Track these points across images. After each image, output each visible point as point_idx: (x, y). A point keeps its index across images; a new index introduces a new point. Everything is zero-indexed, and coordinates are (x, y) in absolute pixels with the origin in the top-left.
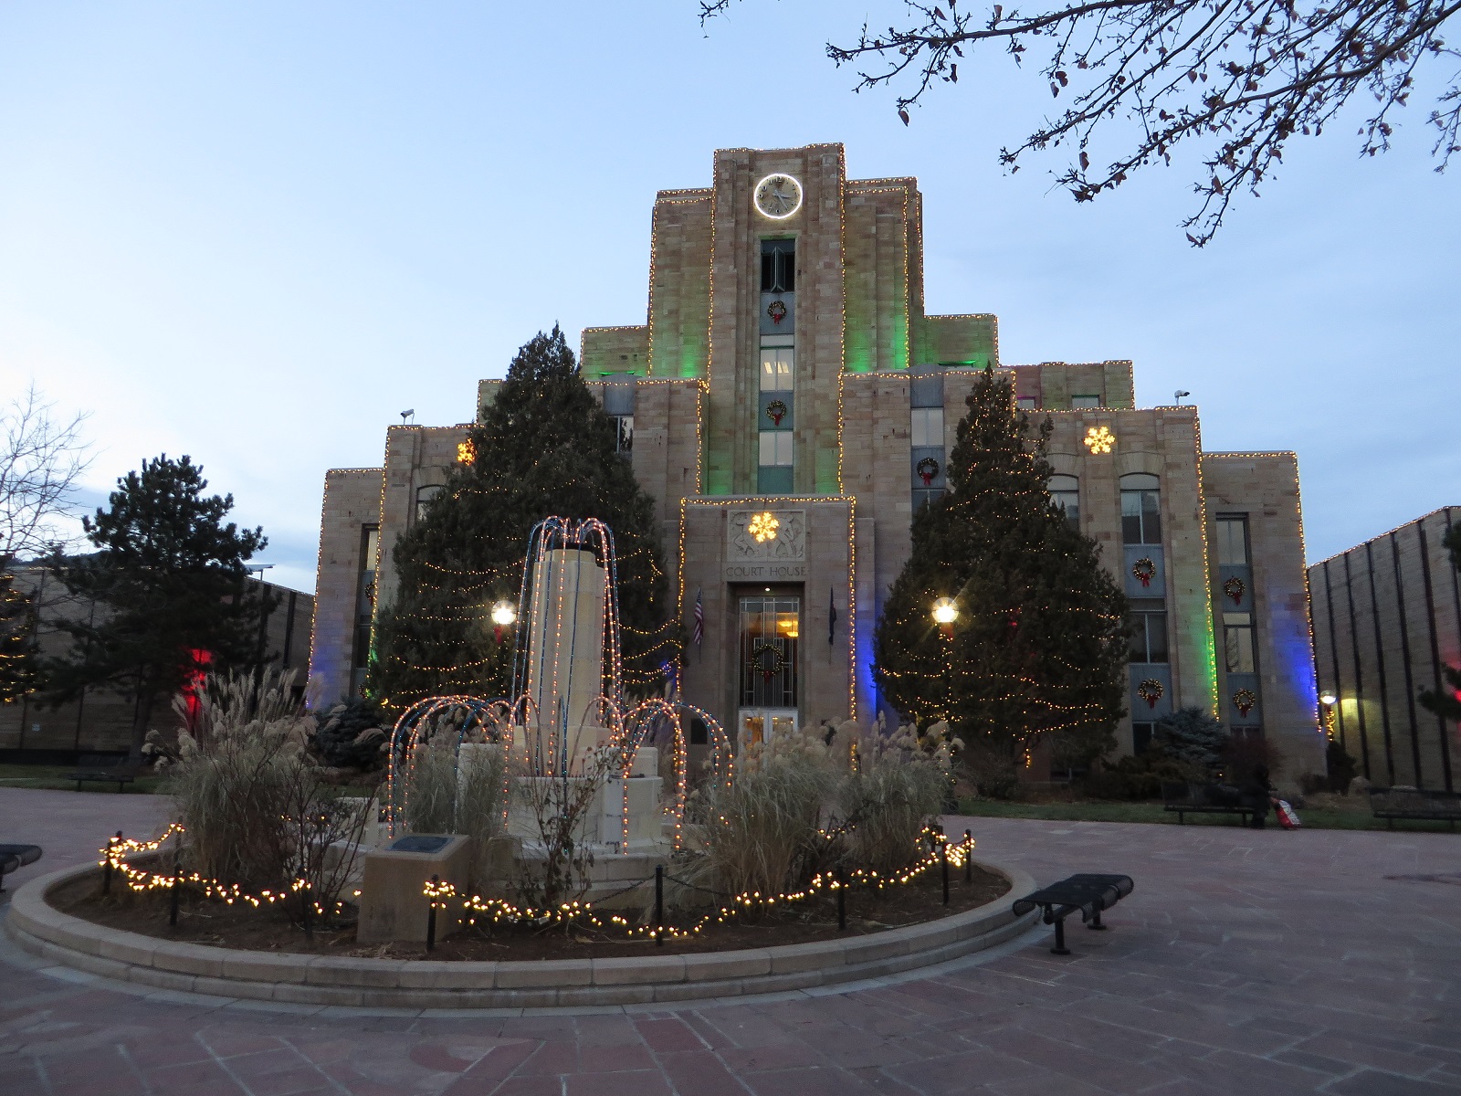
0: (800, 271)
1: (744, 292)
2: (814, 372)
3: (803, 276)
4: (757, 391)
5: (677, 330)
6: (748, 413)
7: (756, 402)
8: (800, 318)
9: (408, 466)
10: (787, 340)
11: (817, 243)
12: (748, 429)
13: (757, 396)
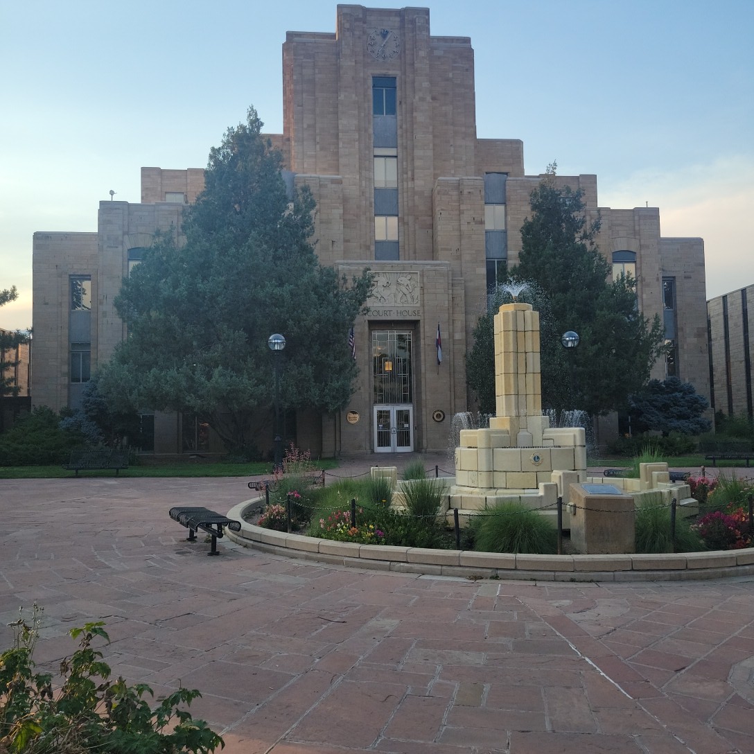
0: (401, 103)
1: (363, 114)
2: (413, 175)
3: (404, 106)
4: (373, 187)
5: (315, 140)
6: (368, 203)
7: (373, 195)
8: (402, 136)
9: (120, 233)
10: (392, 152)
11: (413, 82)
12: (368, 214)
13: (373, 191)
